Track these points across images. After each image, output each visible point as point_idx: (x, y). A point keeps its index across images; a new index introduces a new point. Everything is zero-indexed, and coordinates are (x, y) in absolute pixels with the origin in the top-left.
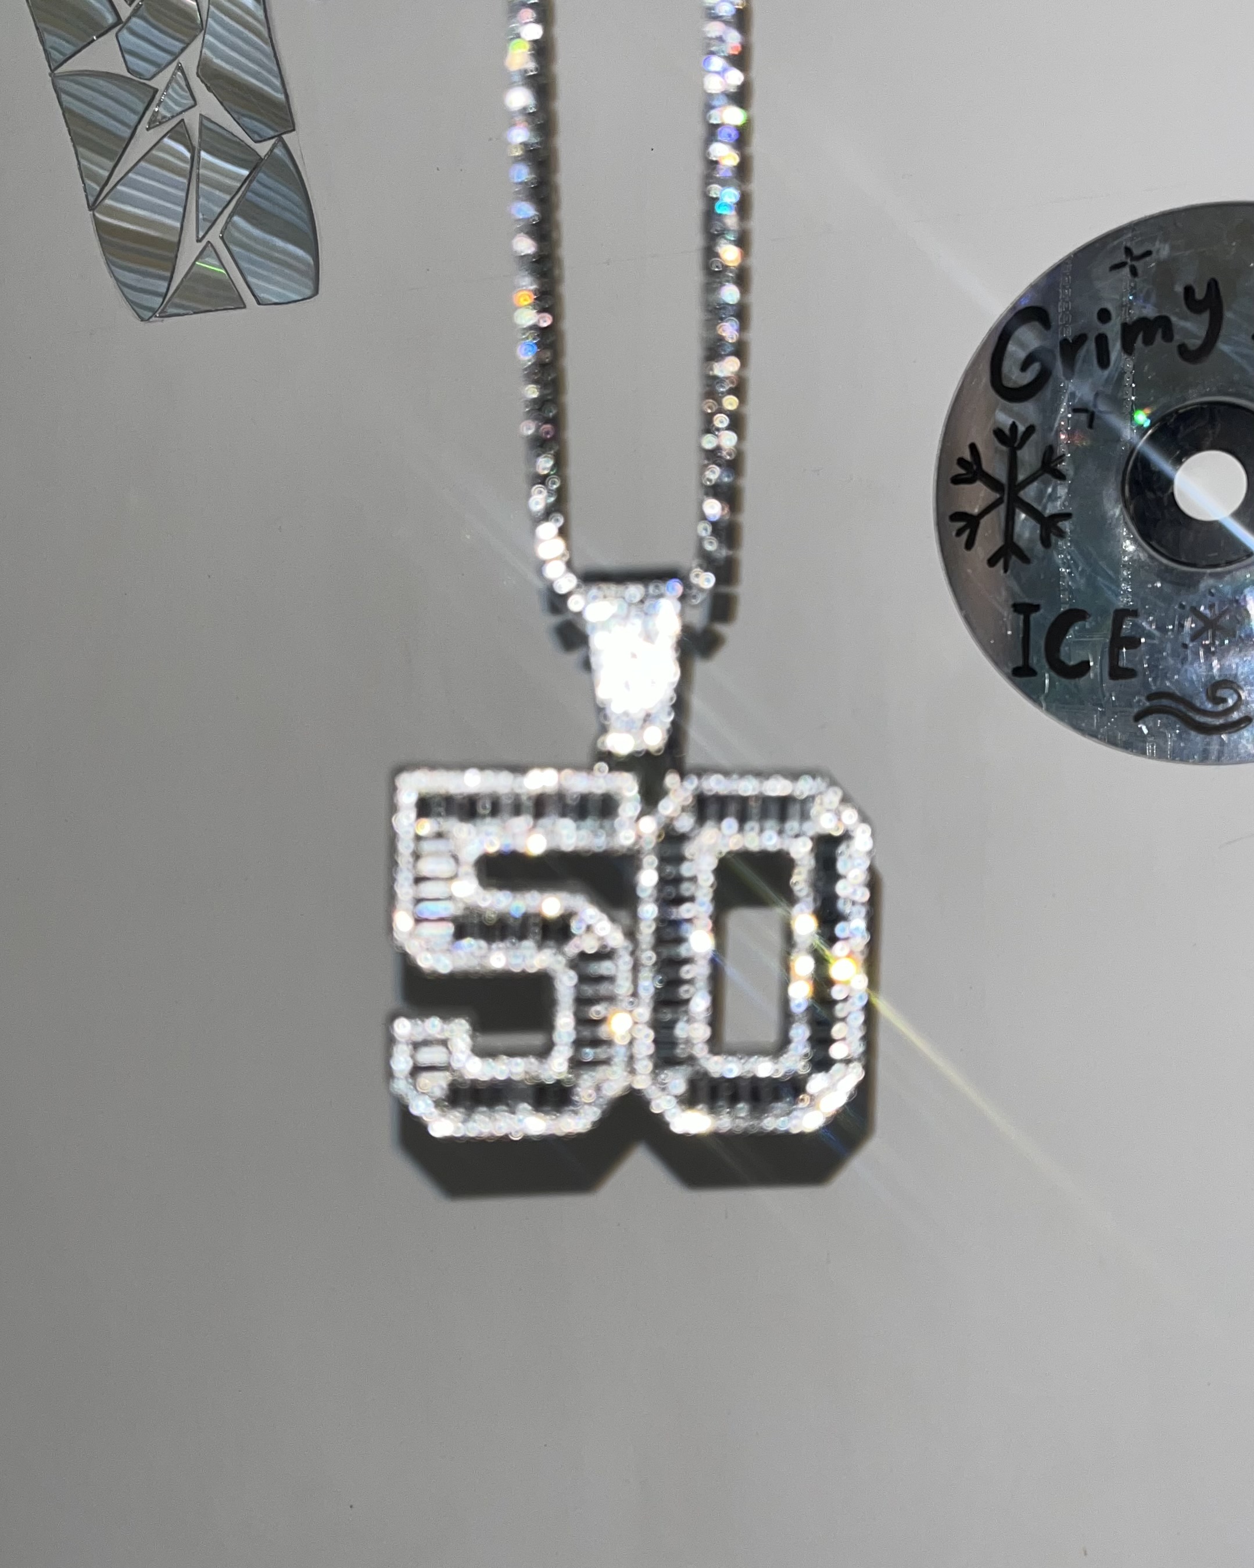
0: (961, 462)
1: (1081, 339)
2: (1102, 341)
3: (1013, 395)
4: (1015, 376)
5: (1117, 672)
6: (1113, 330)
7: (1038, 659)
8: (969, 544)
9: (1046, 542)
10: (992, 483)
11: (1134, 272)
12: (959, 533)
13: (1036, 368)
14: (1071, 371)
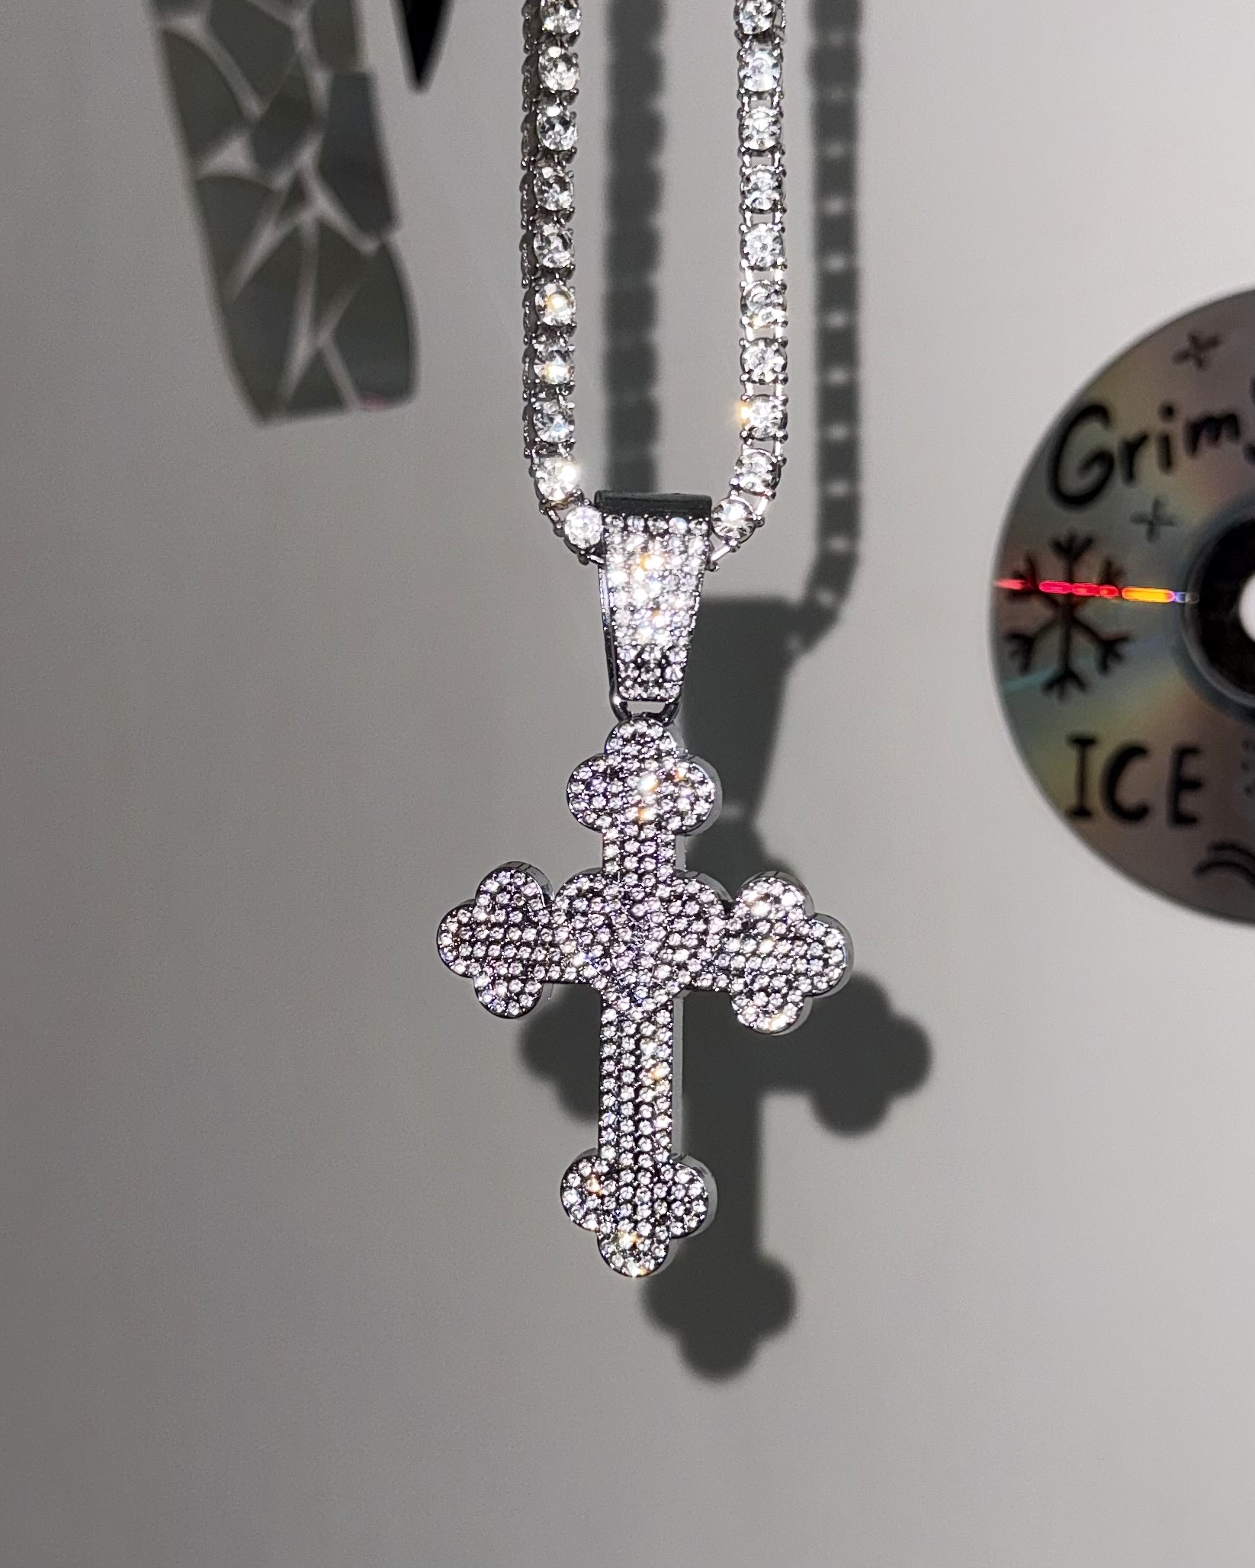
0: (1020, 576)
1: (1143, 439)
2: (1166, 442)
3: (1074, 502)
4: (1075, 482)
5: (1181, 819)
6: (1177, 430)
7: (1096, 800)
8: (1026, 668)
9: (1104, 667)
10: (1047, 600)
11: (1200, 363)
12: (1013, 654)
13: (1096, 472)
14: (1130, 476)
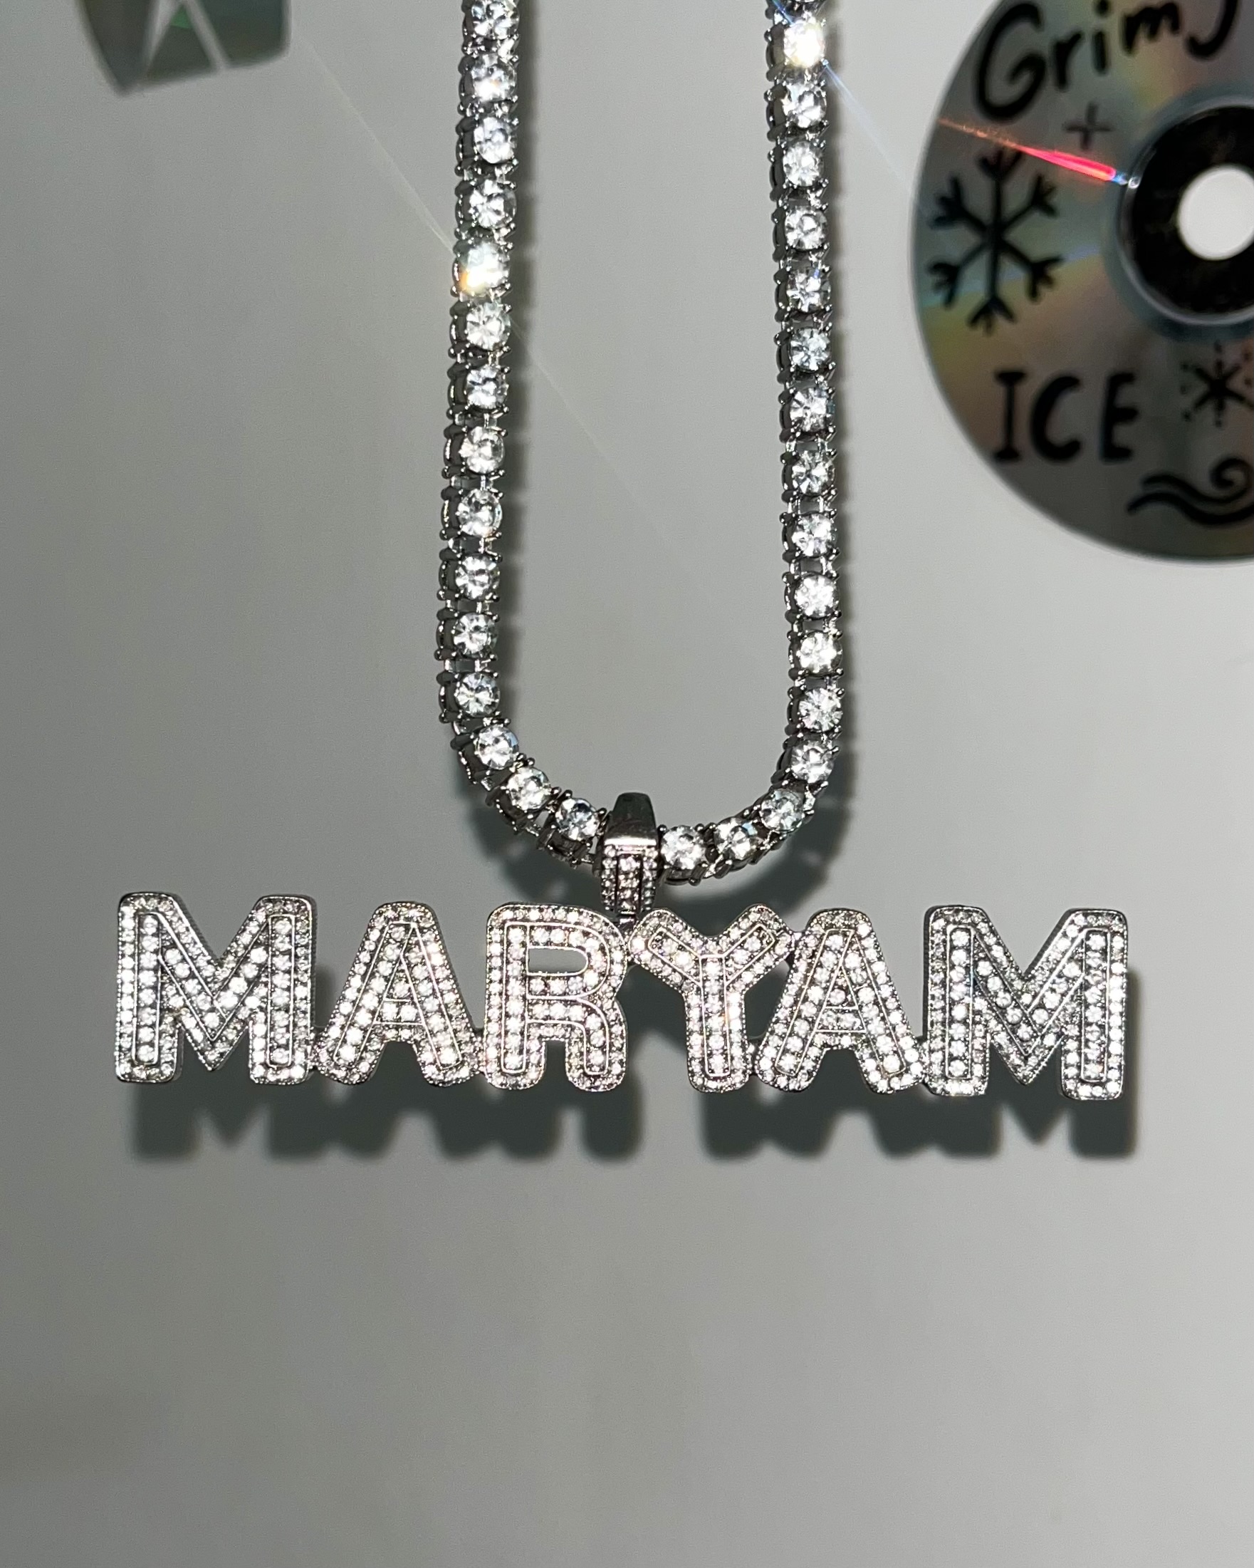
0: (943, 201)
1: (1076, 38)
2: (1100, 40)
3: (1002, 113)
4: (1003, 91)
5: (1114, 452)
6: (1113, 27)
7: (1023, 438)
8: (950, 300)
9: (1033, 293)
10: (975, 223)
12: (938, 286)
13: (1026, 78)
14: (1062, 80)
